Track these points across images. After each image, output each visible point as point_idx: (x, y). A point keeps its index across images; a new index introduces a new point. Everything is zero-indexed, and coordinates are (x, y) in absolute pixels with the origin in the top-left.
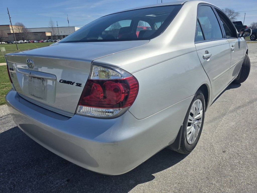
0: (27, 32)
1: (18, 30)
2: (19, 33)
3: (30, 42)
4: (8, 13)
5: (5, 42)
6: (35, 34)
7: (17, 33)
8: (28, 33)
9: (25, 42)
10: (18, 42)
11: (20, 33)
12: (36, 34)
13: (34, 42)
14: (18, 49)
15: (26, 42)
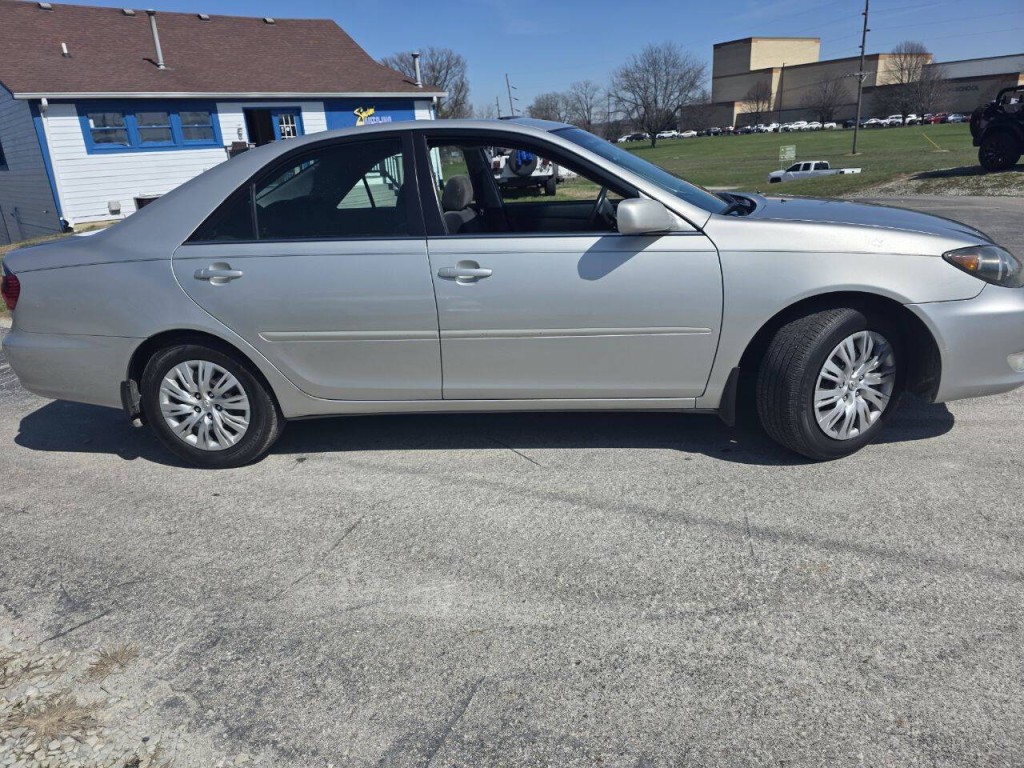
0: (931, 78)
1: (899, 74)
2: (896, 85)
3: (928, 122)
4: (865, 14)
5: (837, 122)
6: (965, 84)
7: (889, 85)
8: (932, 82)
9: (908, 120)
10: (882, 121)
11: (902, 85)
12: (972, 84)
13: (944, 121)
14: (854, 152)
15: (912, 123)
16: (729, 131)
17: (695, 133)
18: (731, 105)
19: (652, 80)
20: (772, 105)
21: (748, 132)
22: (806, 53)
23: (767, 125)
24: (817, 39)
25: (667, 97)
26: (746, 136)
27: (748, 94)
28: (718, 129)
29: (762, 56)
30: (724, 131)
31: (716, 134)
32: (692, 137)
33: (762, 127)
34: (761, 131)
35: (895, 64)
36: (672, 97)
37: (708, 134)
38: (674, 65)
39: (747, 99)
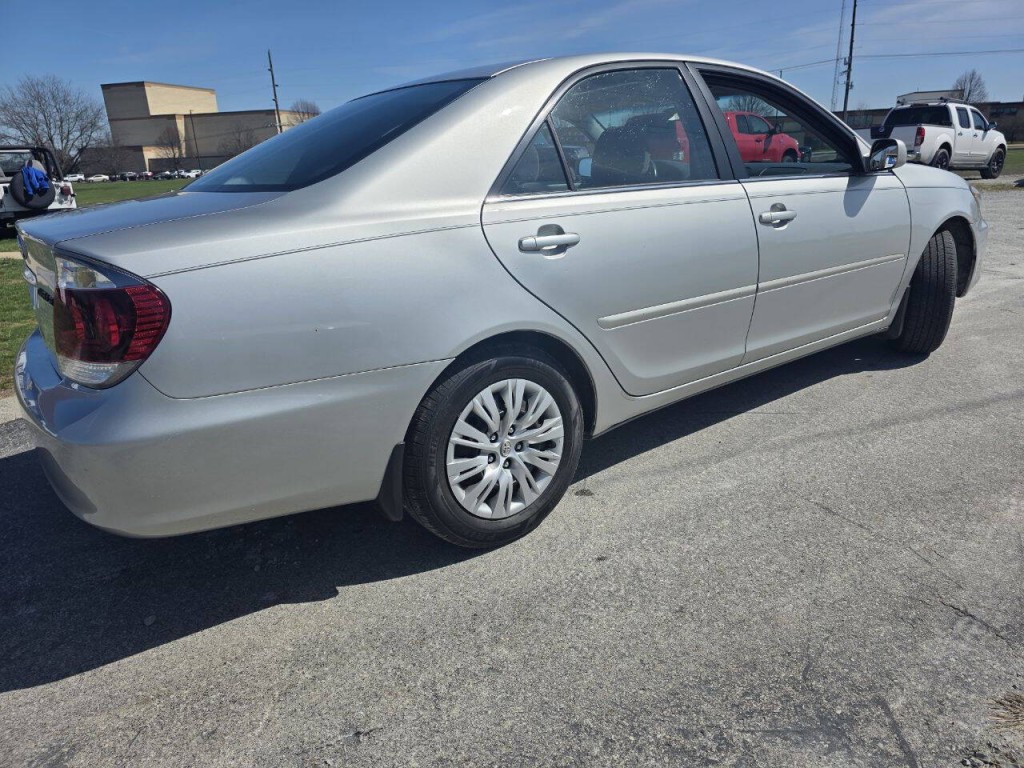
16: (147, 176)
17: (107, 177)
18: (139, 149)
19: (41, 117)
20: (184, 151)
21: (169, 177)
22: (206, 104)
23: (189, 171)
24: (212, 91)
25: (65, 138)
26: (167, 181)
27: (160, 138)
28: (133, 174)
29: (161, 101)
30: (141, 177)
31: (132, 178)
32: (103, 181)
33: (183, 173)
34: (183, 177)
35: (297, 120)
36: (71, 137)
37: (123, 178)
38: (66, 102)
39: (159, 144)
